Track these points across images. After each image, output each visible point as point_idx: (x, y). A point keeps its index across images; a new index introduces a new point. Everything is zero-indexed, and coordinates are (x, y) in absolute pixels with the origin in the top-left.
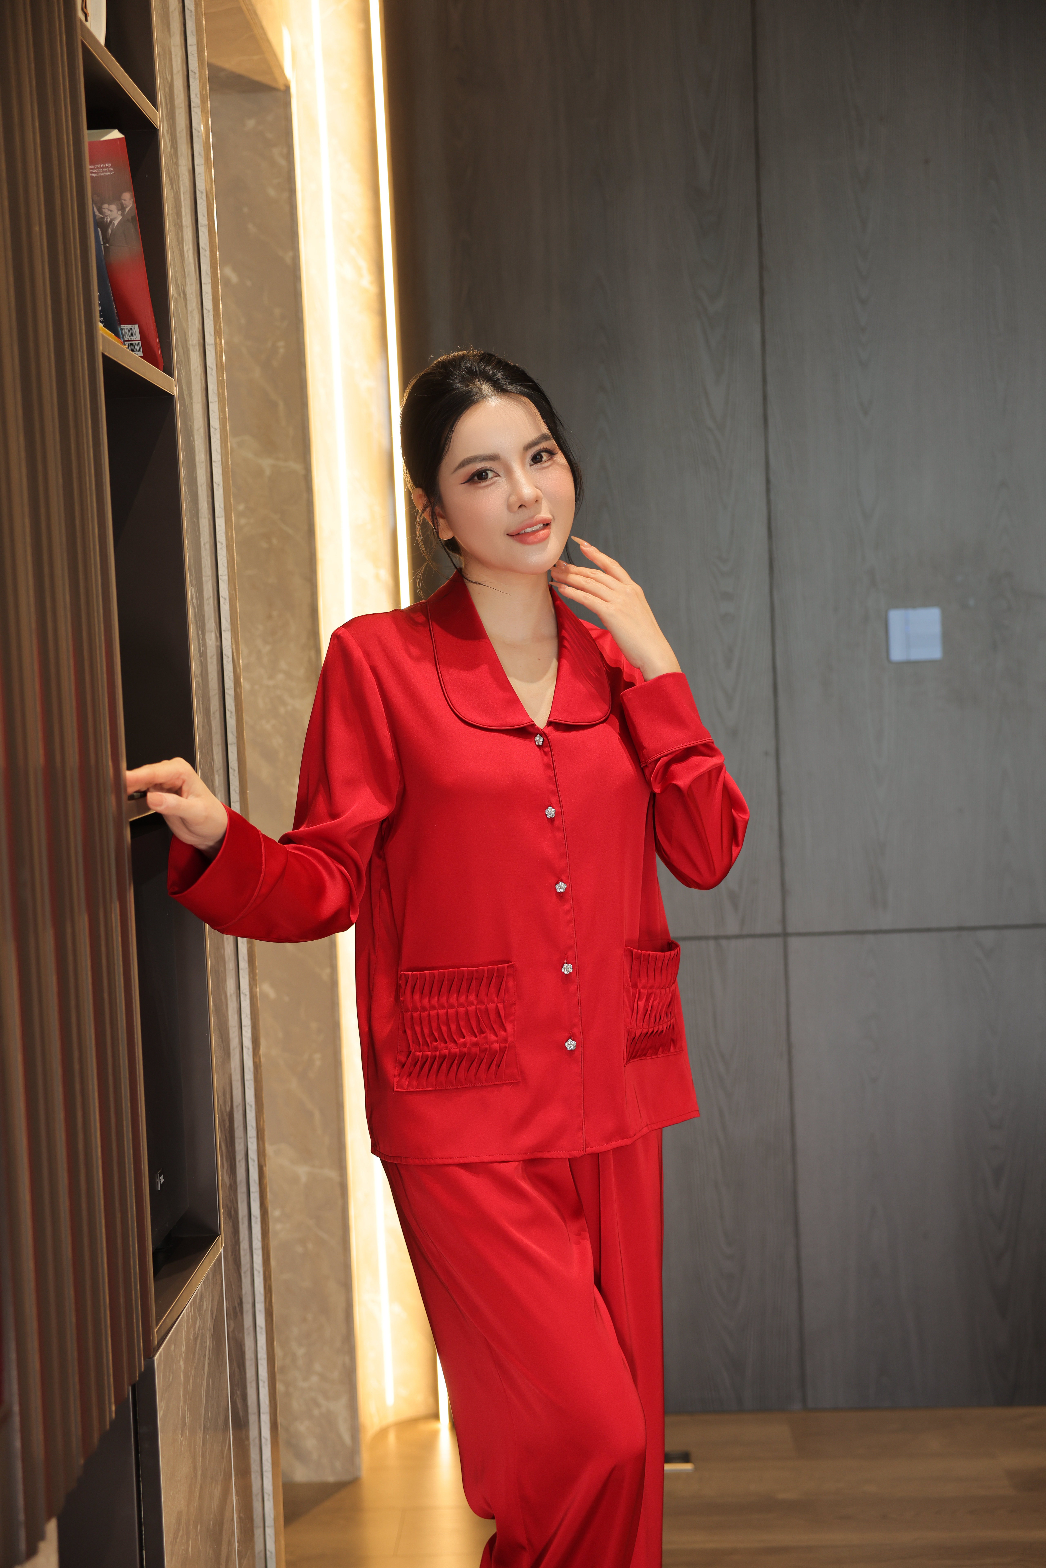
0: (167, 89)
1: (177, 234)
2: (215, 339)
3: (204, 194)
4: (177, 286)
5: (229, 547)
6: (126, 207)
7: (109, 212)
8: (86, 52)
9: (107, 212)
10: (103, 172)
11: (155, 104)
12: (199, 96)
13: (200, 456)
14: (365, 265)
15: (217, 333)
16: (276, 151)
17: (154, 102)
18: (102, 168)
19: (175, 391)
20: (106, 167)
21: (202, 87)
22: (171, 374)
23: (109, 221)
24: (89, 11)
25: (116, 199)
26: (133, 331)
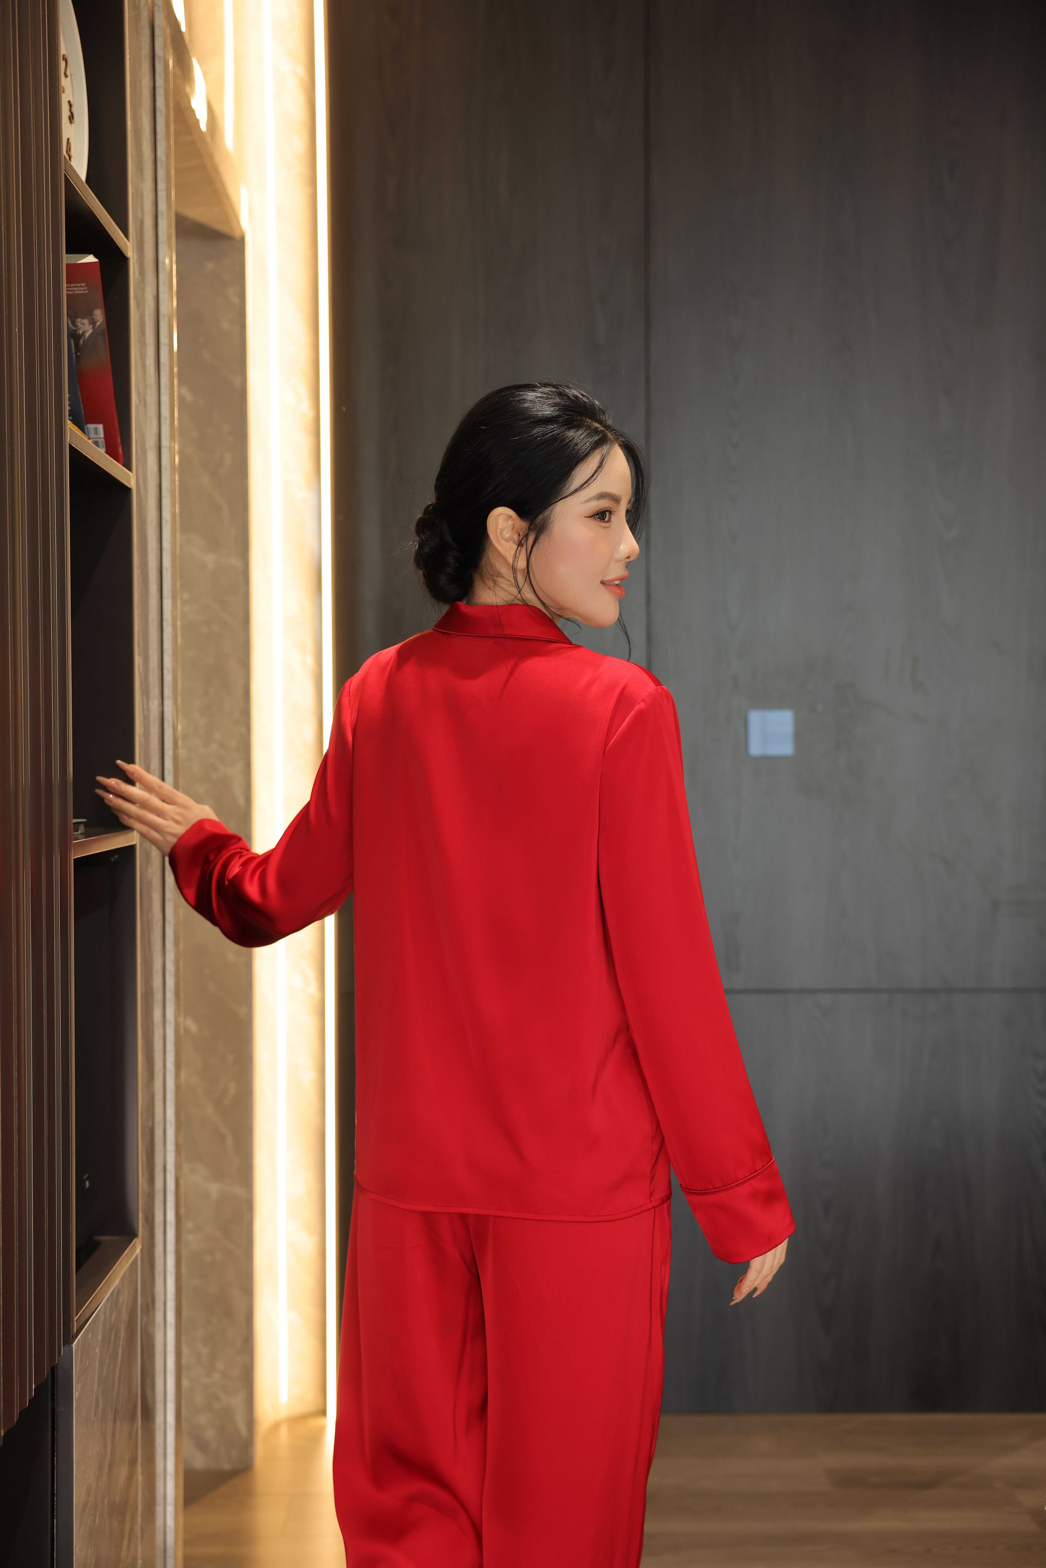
0: (138, 225)
1: (141, 350)
2: (170, 444)
3: (167, 318)
4: (139, 394)
5: (174, 625)
6: (97, 322)
7: (82, 326)
8: (69, 187)
9: (80, 325)
10: (78, 290)
11: (127, 236)
12: (165, 232)
13: (152, 544)
14: (304, 393)
15: (172, 438)
16: (230, 291)
17: (126, 233)
18: (78, 287)
19: (132, 483)
20: (81, 286)
21: (169, 227)
22: (129, 468)
23: (81, 333)
24: (73, 153)
25: (89, 314)
26: (98, 430)
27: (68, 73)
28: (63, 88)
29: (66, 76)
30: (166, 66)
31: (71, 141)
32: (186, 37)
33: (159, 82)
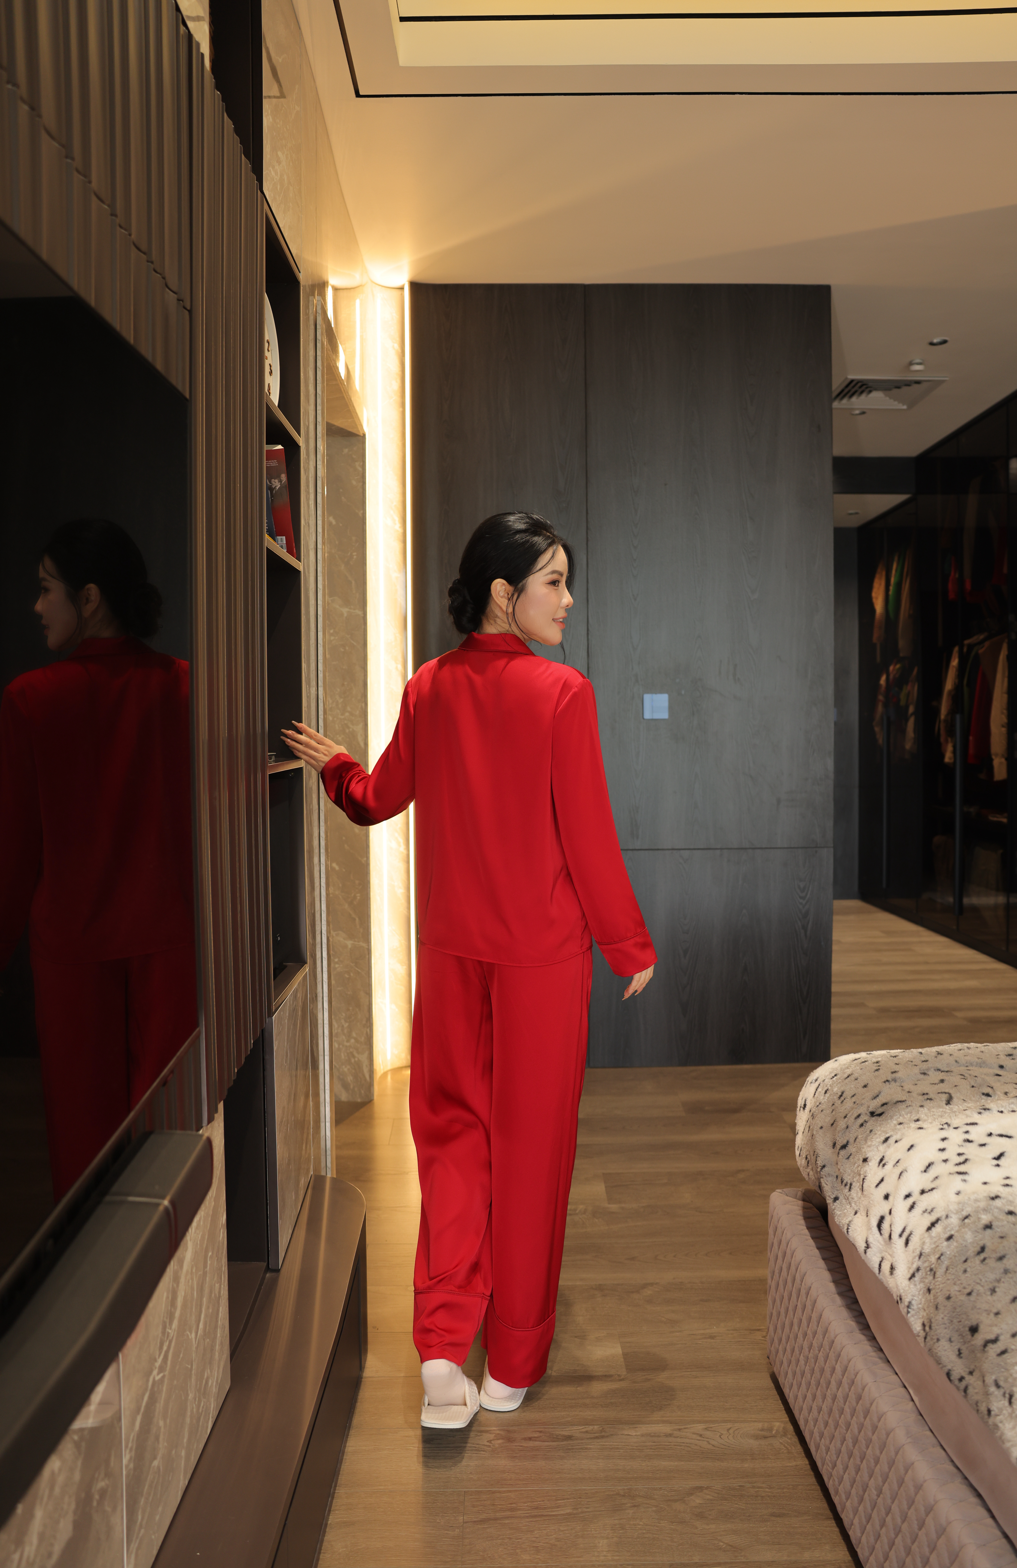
0: (306, 429)
1: (307, 496)
2: (322, 549)
3: (321, 478)
4: (305, 520)
5: (324, 646)
6: (283, 481)
7: (274, 483)
8: (269, 409)
10: (273, 464)
11: (300, 435)
12: (321, 433)
13: (312, 602)
14: (397, 519)
15: (323, 543)
16: (357, 464)
17: (299, 433)
18: (272, 462)
19: (301, 569)
20: (274, 462)
21: (323, 429)
22: (300, 560)
23: (274, 487)
24: (271, 391)
25: (278, 477)
26: (283, 539)
27: (270, 349)
28: (267, 357)
29: (268, 351)
30: (323, 344)
31: (270, 385)
32: (334, 329)
33: (319, 353)
